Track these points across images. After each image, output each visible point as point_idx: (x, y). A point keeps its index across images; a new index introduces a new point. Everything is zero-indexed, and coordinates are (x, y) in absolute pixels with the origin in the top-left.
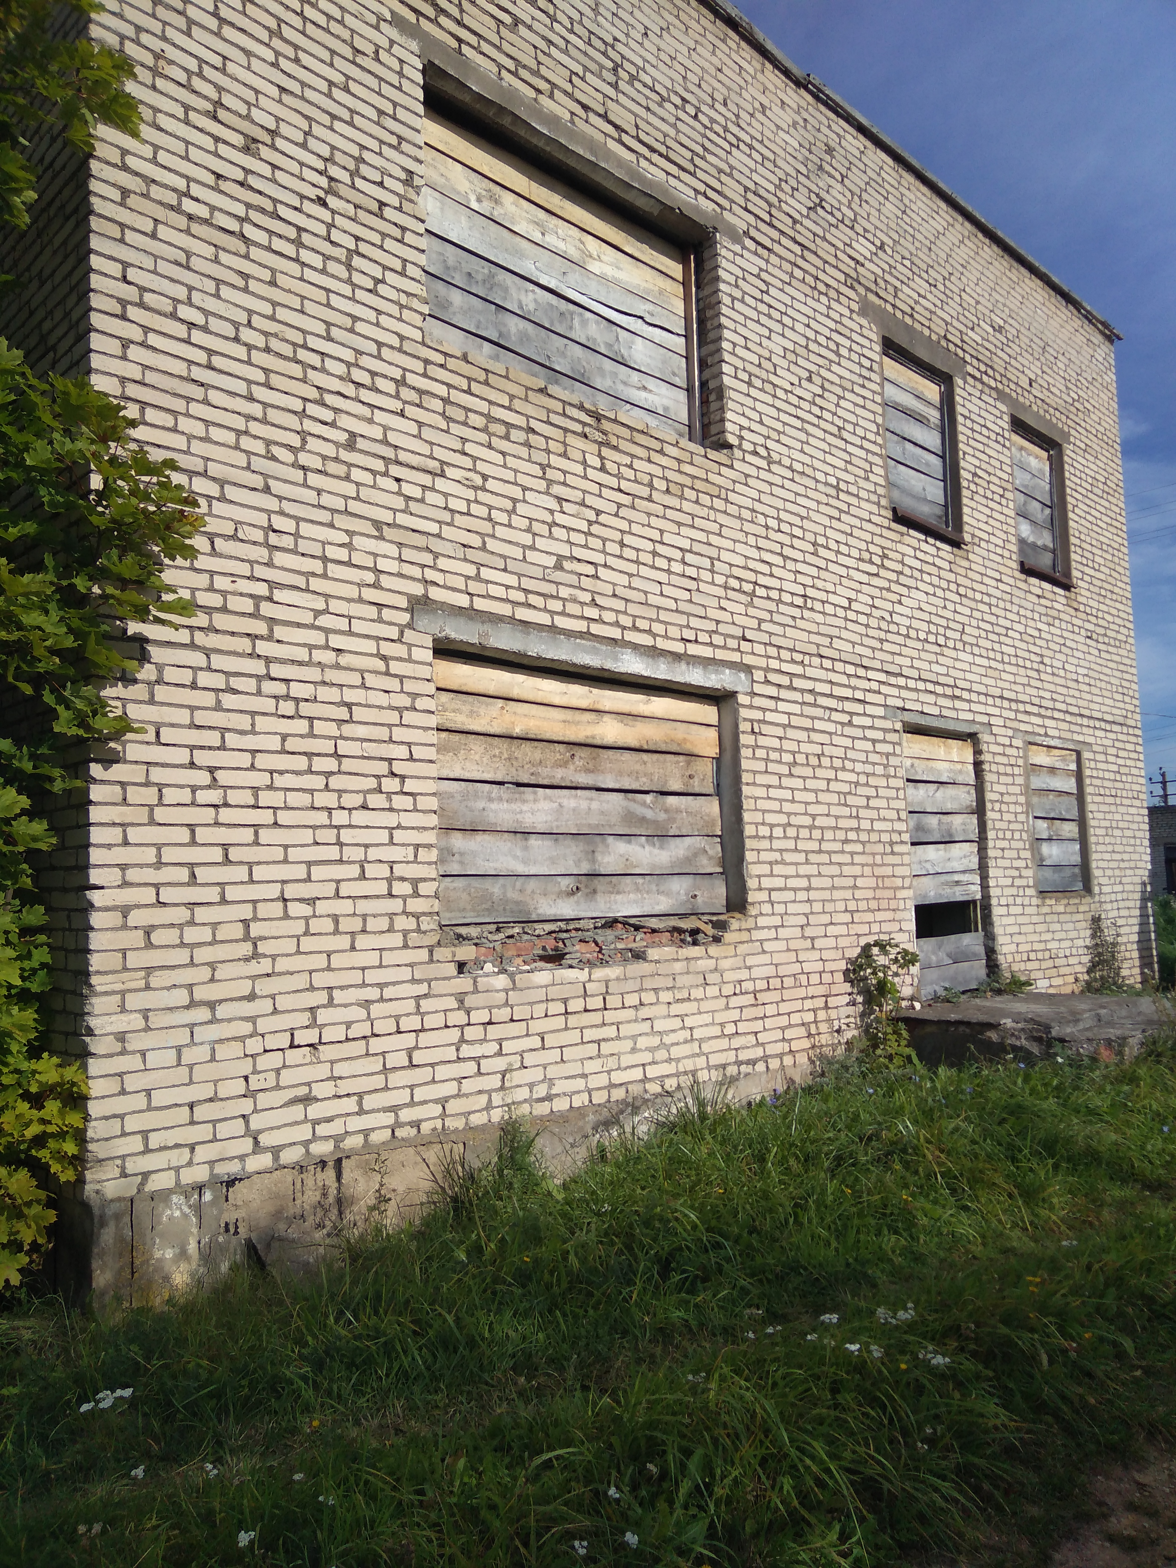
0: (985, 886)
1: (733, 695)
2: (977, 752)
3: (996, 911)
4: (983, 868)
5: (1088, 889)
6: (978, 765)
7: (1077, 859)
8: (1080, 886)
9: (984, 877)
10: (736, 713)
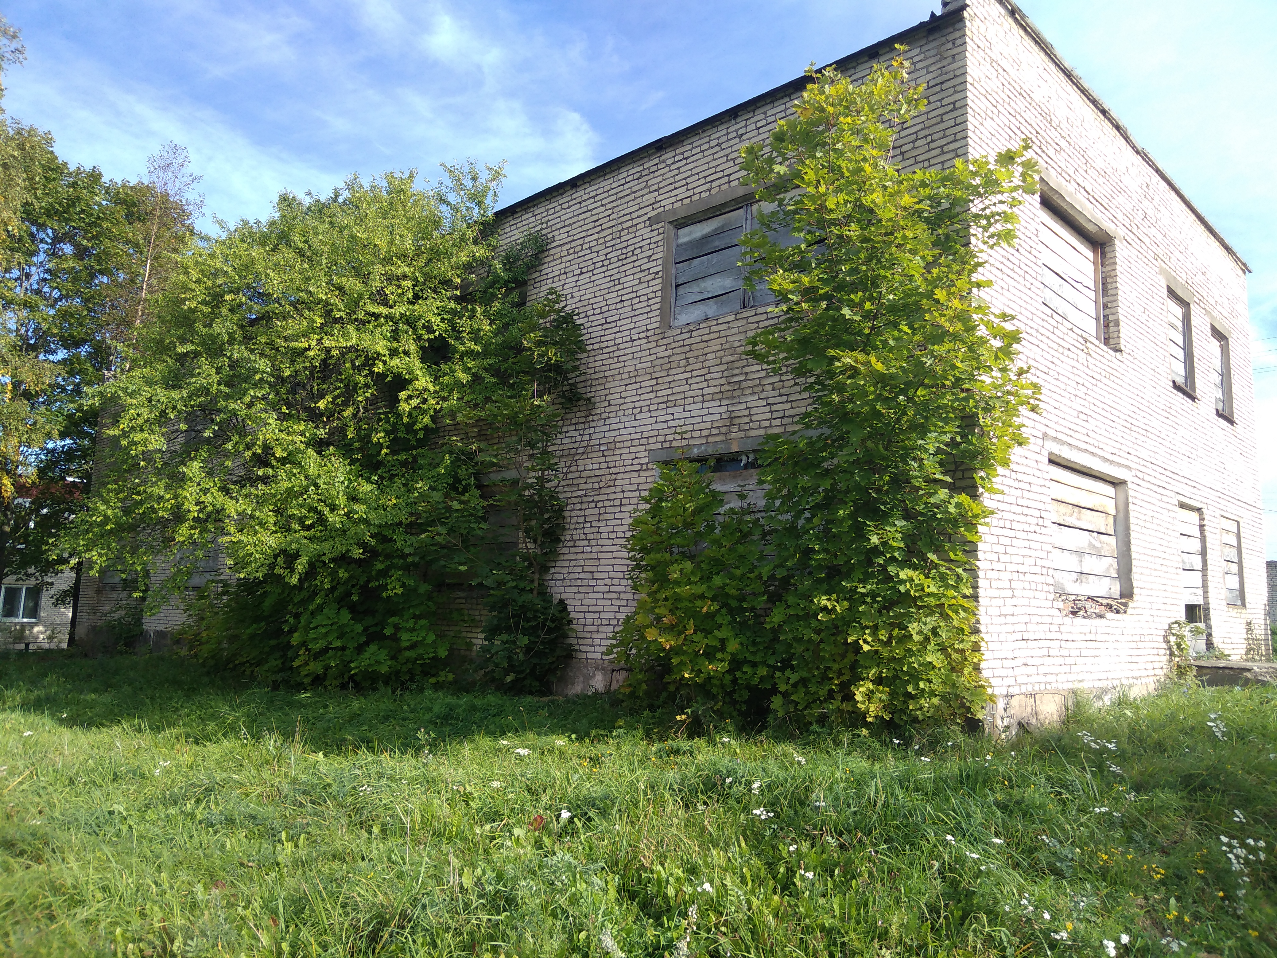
0: (1206, 597)
1: (1125, 482)
2: (1202, 519)
3: (1212, 612)
4: (1205, 586)
5: (1244, 605)
6: (1202, 527)
7: (1237, 586)
8: (1239, 603)
9: (1205, 592)
10: (1127, 492)
